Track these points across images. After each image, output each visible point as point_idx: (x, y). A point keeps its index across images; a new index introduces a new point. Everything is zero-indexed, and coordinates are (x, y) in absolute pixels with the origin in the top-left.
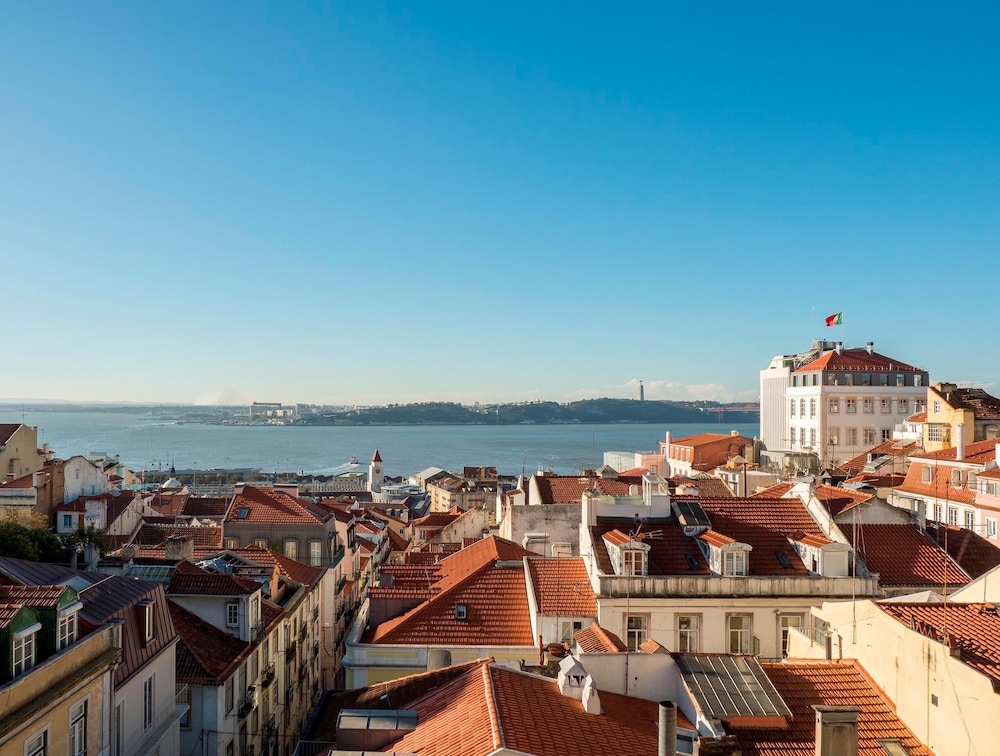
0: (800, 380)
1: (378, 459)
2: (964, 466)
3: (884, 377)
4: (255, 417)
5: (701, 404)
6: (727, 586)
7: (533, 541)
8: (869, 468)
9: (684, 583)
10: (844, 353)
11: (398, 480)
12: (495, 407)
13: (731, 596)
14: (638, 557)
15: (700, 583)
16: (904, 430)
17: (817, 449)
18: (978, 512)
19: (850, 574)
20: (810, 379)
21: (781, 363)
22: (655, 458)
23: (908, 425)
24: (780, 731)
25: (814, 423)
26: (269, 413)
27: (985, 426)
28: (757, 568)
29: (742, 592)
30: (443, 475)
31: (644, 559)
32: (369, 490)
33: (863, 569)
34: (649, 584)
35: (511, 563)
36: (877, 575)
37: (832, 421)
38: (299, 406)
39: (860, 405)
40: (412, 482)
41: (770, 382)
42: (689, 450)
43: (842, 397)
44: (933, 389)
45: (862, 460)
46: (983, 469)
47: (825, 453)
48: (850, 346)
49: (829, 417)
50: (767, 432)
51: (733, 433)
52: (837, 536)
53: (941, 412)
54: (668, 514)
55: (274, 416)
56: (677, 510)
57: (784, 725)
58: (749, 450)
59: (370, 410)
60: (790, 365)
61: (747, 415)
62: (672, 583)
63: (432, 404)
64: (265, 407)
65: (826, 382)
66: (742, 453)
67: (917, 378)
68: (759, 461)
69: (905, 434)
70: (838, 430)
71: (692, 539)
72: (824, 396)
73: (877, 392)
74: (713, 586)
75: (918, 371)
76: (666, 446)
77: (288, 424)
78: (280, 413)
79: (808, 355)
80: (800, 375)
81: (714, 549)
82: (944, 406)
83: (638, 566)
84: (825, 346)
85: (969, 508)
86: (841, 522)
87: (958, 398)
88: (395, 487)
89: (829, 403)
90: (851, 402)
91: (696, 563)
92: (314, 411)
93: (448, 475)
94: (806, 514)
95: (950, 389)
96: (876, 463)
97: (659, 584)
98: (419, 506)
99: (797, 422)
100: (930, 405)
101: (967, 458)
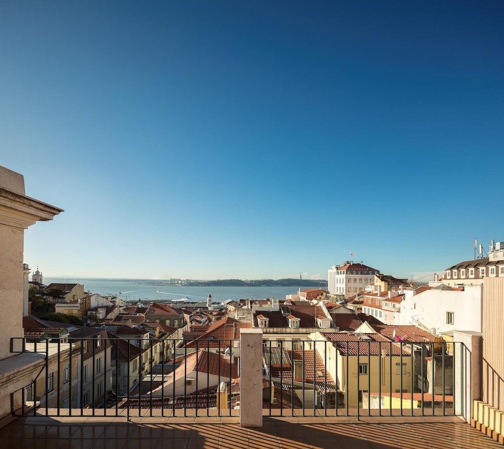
0: (339, 273)
1: (210, 296)
2: (380, 298)
3: (365, 272)
4: (171, 283)
5: (320, 281)
6: (292, 331)
7: (240, 318)
8: (356, 299)
9: (279, 330)
10: (353, 264)
11: (219, 303)
12: (252, 281)
13: (294, 334)
14: (265, 322)
15: (284, 330)
16: (369, 288)
17: (344, 293)
18: (383, 311)
19: (331, 327)
20: (342, 273)
21: (335, 268)
22: (296, 296)
23: (370, 286)
24: (288, 368)
25: (343, 286)
26: (176, 282)
27: (391, 287)
28: (302, 325)
29: (297, 332)
30: (233, 301)
31: (267, 323)
32: (207, 306)
33: (335, 326)
34: (268, 330)
35: (230, 324)
36: (339, 328)
37: (349, 285)
38: (187, 280)
39: (358, 280)
40: (223, 304)
41: (331, 273)
42: (306, 294)
43: (352, 278)
44: (377, 276)
45: (355, 296)
46: (384, 299)
47: (346, 294)
48: (356, 262)
49: (348, 284)
50: (330, 288)
51: (320, 289)
52: (329, 317)
53: (378, 282)
54: (279, 310)
55: (178, 283)
56: (281, 309)
57: (289, 366)
58: (324, 294)
59: (211, 281)
60: (337, 268)
61: (324, 284)
62: (275, 330)
63: (232, 280)
64: (175, 280)
65: (347, 274)
66: (322, 295)
67: (376, 272)
68: (327, 297)
69: (369, 289)
70: (351, 288)
71: (285, 317)
72: (346, 277)
73: (363, 276)
74: (288, 330)
75: (376, 270)
76: (299, 292)
77: (183, 286)
78: (180, 282)
79: (343, 265)
80: (339, 271)
81: (290, 320)
82: (379, 280)
83: (265, 325)
84: (348, 263)
85: (381, 310)
86: (331, 312)
87: (383, 278)
88: (216, 305)
89: (348, 280)
90: (355, 280)
91: (285, 324)
92: (192, 282)
93: (234, 302)
94: (322, 310)
95: (381, 276)
96: (358, 298)
97: (271, 330)
98: (224, 311)
99: (338, 285)
100: (375, 281)
101: (381, 296)
